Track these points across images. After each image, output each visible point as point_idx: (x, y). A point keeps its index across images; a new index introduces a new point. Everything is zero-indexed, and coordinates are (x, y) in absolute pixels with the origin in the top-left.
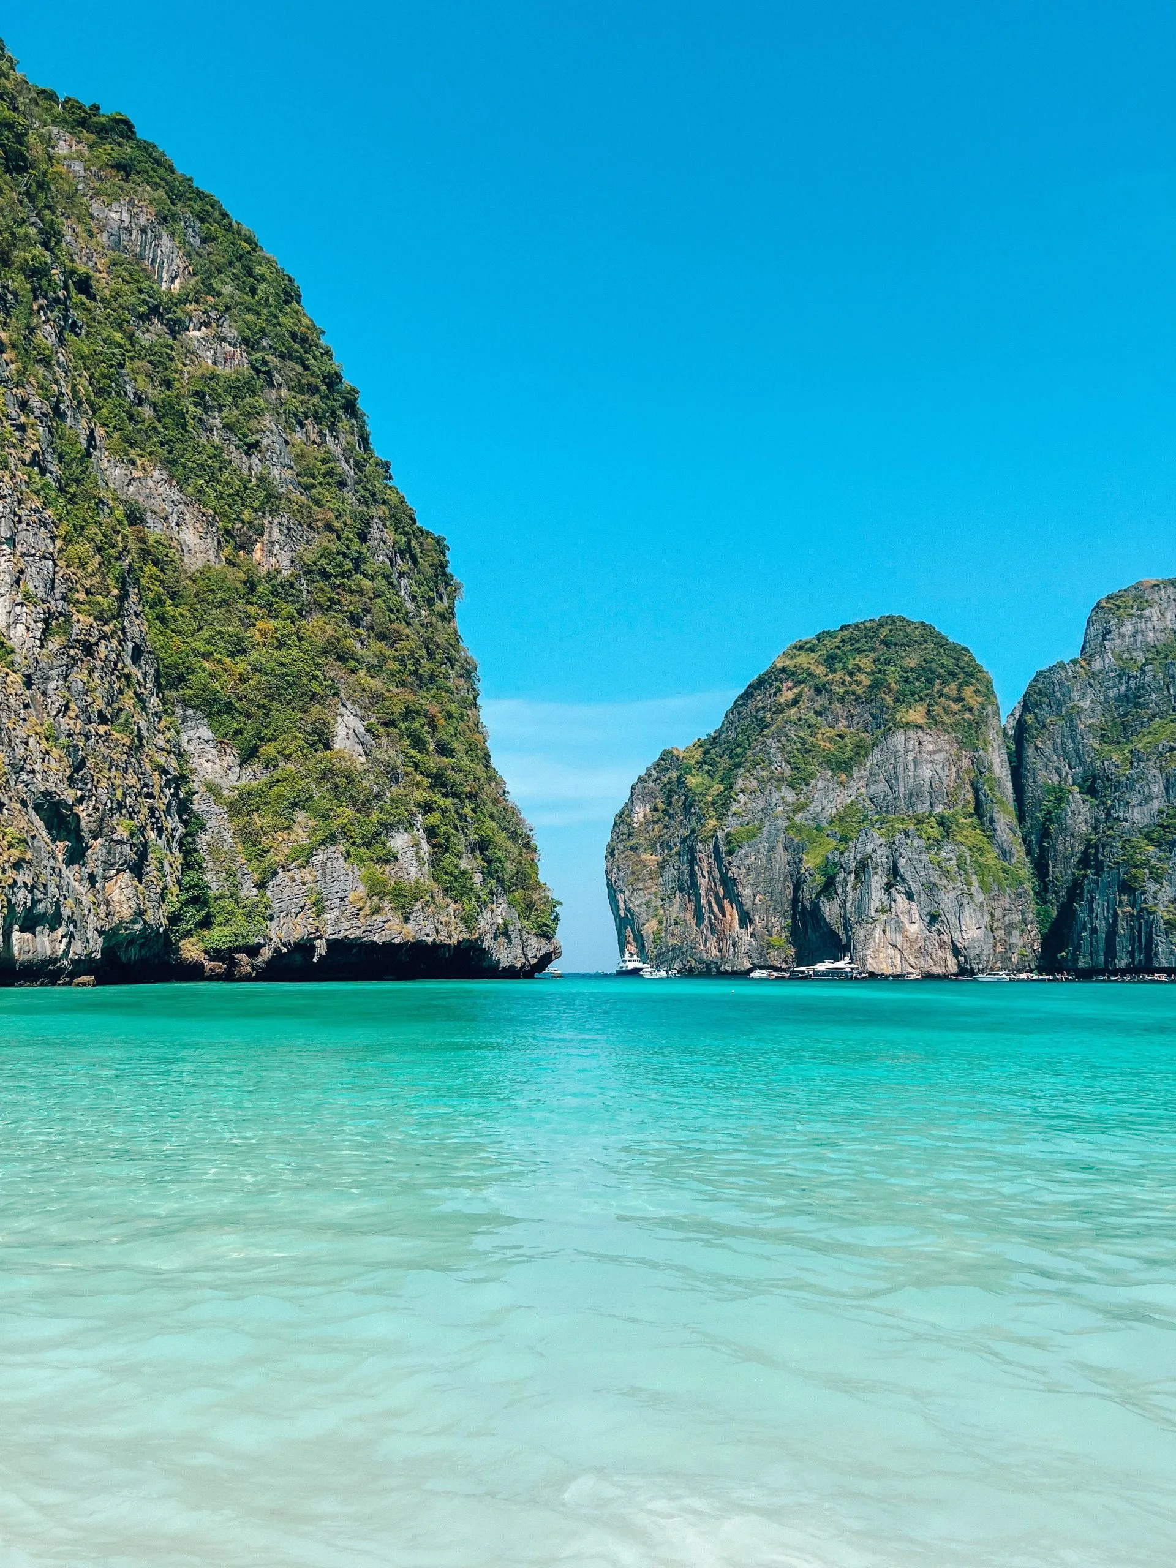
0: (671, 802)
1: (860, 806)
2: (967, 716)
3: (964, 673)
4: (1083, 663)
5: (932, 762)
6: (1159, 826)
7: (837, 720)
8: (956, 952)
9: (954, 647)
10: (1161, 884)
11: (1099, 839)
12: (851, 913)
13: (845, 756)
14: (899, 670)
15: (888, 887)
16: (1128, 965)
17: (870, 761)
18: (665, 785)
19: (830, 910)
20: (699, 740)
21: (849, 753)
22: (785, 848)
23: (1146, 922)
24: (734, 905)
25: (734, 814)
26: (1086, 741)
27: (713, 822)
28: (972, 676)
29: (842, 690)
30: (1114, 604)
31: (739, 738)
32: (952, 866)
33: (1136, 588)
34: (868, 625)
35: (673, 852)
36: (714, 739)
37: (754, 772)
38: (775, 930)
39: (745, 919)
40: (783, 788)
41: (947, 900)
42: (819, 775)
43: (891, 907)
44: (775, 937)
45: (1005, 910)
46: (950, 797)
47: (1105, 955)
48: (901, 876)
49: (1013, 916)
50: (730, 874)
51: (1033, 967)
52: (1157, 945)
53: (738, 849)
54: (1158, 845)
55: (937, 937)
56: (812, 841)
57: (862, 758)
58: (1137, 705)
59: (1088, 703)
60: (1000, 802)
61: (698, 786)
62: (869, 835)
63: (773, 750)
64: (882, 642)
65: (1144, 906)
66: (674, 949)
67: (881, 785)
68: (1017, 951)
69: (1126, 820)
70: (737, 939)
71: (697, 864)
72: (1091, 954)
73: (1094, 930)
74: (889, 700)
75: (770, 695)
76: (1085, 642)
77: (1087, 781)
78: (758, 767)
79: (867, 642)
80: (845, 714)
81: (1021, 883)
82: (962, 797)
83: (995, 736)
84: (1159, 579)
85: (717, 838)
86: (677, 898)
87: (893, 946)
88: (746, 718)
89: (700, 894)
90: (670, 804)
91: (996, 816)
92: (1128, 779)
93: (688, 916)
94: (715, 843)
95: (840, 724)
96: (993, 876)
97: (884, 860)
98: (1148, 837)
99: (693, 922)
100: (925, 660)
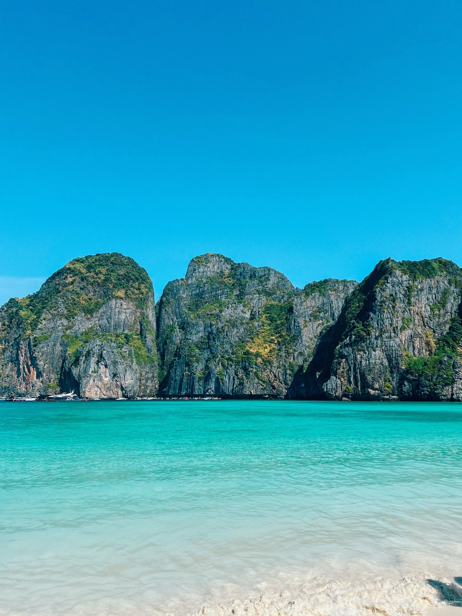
0: (11, 322)
1: (95, 329)
2: (141, 296)
3: (142, 279)
4: (185, 280)
5: (125, 313)
6: (201, 342)
7: (90, 293)
8: (122, 389)
9: (140, 269)
10: (199, 363)
11: (181, 346)
12: (82, 373)
13: (91, 308)
14: (116, 275)
15: (98, 362)
16: (185, 393)
17: (101, 311)
18: (10, 314)
19: (75, 371)
20: (29, 295)
21: (92, 307)
22: (61, 345)
23: (193, 377)
24: (35, 369)
25: (39, 329)
26: (183, 309)
27: (29, 332)
28: (145, 280)
29: (92, 280)
30: (198, 260)
31: (47, 296)
32: (126, 354)
33: (206, 255)
34: (107, 255)
35: (10, 344)
36: (36, 295)
37: (51, 311)
38: (52, 380)
39: (39, 375)
40: (63, 319)
41: (120, 368)
42: (79, 314)
43: (98, 371)
44: (52, 382)
45: (146, 372)
46: (131, 327)
47: (179, 390)
48: (103, 358)
49: (149, 375)
50: (34, 355)
51: (155, 394)
52: (195, 386)
53: (39, 344)
54: (199, 349)
55: (115, 383)
56: (73, 342)
57: (98, 309)
58: (201, 298)
59: (185, 295)
60: (150, 330)
61: (25, 315)
62: (95, 341)
63: (60, 302)
64: (111, 263)
65: (192, 371)
66: (5, 388)
67: (104, 320)
68: (149, 389)
69: (190, 339)
70: (34, 384)
71: (20, 350)
72: (174, 390)
73: (176, 380)
74: (111, 286)
75: (62, 279)
76: (187, 273)
77: (182, 324)
78: (52, 309)
79: (105, 262)
80: (93, 290)
81: (154, 362)
82: (136, 327)
83: (151, 305)
84: (214, 253)
85: (30, 339)
86: (10, 365)
87: (97, 386)
88: (50, 288)
89: (20, 363)
90: (11, 323)
91: (147, 335)
92: (193, 325)
93: (14, 373)
94: (29, 341)
95: (90, 294)
96: (143, 359)
97: (98, 351)
98: (197, 346)
99: (16, 376)
100: (127, 272)
